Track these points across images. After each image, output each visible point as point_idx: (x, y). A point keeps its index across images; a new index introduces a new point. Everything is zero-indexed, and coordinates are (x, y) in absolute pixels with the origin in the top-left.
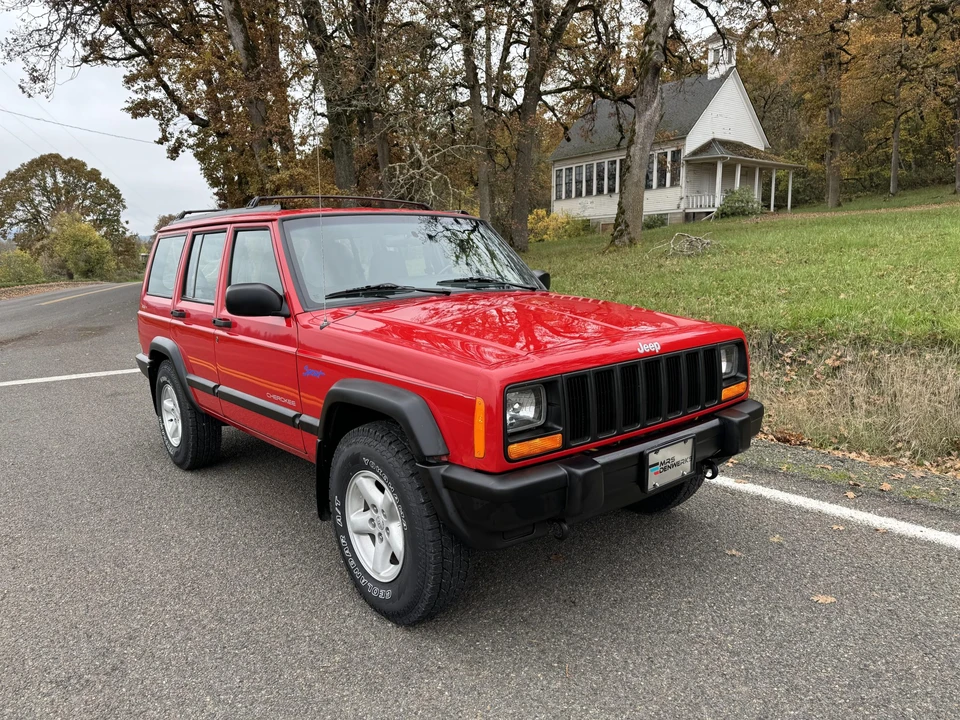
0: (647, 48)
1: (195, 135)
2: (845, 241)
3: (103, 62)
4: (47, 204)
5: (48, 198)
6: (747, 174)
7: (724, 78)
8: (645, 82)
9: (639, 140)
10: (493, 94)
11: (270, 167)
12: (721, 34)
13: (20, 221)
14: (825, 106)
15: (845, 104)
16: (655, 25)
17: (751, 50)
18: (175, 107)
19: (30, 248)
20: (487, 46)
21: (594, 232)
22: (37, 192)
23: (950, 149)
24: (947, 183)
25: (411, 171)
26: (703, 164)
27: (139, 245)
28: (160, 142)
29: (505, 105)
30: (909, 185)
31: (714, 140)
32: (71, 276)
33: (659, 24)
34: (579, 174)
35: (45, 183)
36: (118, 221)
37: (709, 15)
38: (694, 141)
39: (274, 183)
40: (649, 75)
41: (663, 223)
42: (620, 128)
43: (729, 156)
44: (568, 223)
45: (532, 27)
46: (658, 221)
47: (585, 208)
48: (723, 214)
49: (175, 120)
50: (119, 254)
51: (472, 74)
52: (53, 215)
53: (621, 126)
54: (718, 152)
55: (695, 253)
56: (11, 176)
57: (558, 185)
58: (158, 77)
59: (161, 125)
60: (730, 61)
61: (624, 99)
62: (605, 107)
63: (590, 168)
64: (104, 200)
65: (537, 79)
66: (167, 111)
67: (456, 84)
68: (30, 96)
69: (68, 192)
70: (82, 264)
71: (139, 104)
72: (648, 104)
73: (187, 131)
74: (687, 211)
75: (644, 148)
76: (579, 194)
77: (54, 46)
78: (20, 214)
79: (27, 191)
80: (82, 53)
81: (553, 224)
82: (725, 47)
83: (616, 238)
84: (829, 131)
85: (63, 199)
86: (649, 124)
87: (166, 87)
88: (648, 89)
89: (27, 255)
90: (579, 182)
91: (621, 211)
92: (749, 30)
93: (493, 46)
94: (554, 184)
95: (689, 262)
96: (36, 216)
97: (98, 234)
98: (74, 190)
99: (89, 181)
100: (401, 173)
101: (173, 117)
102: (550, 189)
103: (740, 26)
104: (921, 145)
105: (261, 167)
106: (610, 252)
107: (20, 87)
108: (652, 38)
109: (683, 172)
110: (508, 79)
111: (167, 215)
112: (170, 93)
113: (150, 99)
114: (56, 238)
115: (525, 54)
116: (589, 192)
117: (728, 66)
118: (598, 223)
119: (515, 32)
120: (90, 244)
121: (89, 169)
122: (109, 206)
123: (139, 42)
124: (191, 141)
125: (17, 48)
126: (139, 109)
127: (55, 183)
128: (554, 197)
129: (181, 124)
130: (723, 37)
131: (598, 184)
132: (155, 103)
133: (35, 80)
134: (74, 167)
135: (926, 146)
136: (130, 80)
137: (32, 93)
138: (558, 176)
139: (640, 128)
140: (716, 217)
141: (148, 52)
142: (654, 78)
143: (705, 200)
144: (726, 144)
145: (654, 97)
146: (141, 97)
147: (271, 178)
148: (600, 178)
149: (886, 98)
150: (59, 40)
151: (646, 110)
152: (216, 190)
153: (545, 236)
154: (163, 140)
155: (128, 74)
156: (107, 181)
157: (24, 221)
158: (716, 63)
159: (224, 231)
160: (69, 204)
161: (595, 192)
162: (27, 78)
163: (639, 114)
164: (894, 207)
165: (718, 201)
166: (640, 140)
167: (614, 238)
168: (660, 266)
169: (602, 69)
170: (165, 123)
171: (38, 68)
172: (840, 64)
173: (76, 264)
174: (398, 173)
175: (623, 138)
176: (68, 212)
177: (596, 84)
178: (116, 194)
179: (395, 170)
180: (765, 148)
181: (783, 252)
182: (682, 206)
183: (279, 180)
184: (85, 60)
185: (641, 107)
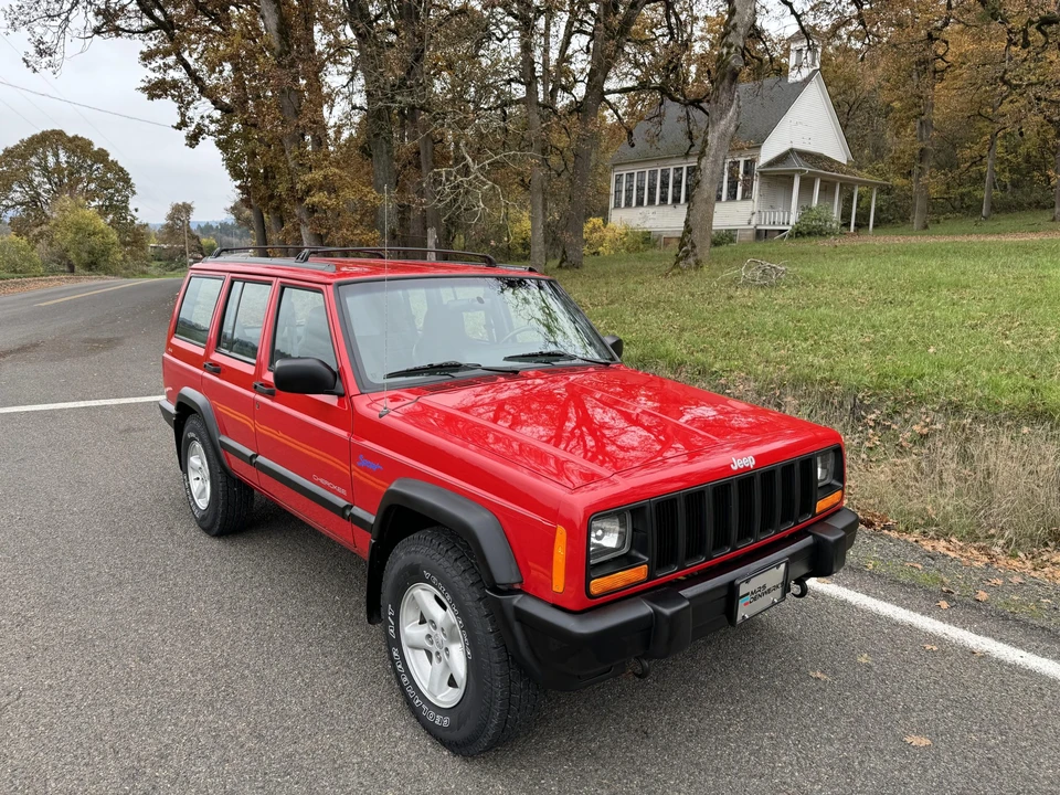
0: (725, 51)
1: (217, 121)
2: (934, 279)
3: (118, 35)
4: (48, 186)
5: (49, 180)
6: (827, 189)
7: (806, 81)
8: (721, 88)
9: (711, 151)
10: (550, 87)
11: (301, 165)
12: (806, 32)
13: (17, 204)
14: (915, 117)
15: (937, 116)
16: (735, 25)
17: (837, 49)
18: (196, 89)
19: (27, 234)
20: (546, 35)
21: (654, 246)
22: (37, 172)
23: (1051, 173)
24: (1045, 208)
25: (460, 179)
26: (778, 177)
27: (148, 235)
28: (179, 127)
29: (563, 101)
30: (1002, 208)
31: (792, 150)
32: (72, 270)
33: (739, 24)
34: (641, 180)
35: (46, 161)
36: (126, 208)
37: (793, 12)
38: (769, 151)
39: (305, 183)
40: (726, 81)
41: (732, 240)
42: (690, 135)
43: (808, 169)
44: (626, 234)
45: (598, 20)
46: (726, 238)
47: (645, 218)
48: (798, 233)
49: (196, 103)
50: (125, 244)
51: (529, 69)
52: (54, 199)
53: (691, 133)
54: (796, 164)
55: (768, 283)
56: (8, 152)
57: (618, 192)
58: (179, 55)
59: (180, 108)
60: (813, 64)
61: (696, 103)
62: (673, 110)
63: (653, 173)
64: (111, 184)
65: (600, 76)
66: (188, 93)
67: (512, 80)
68: (35, 70)
69: (71, 174)
70: (85, 255)
71: (156, 83)
72: (723, 112)
73: (209, 117)
74: (759, 228)
75: (716, 161)
76: (640, 203)
77: (63, 17)
78: (17, 196)
79: (25, 170)
80: (95, 22)
81: (609, 235)
82: (809, 49)
83: (681, 259)
84: (919, 145)
85: (65, 181)
86: (724, 135)
87: (187, 66)
88: (724, 98)
89: (24, 241)
90: (641, 189)
91: (688, 229)
92: (836, 27)
94: (612, 191)
95: (762, 294)
96: (35, 199)
97: (102, 223)
98: (78, 172)
99: (95, 162)
100: (447, 180)
101: (193, 100)
102: (608, 195)
103: (825, 23)
104: (1019, 164)
105: (292, 164)
106: (674, 275)
107: (25, 61)
108: (730, 40)
109: (756, 185)
110: (567, 73)
111: (180, 203)
112: (192, 74)
113: (168, 79)
114: (57, 225)
115: (588, 46)
116: (651, 201)
117: (811, 70)
118: (660, 236)
119: (578, 20)
120: (94, 234)
121: (96, 149)
122: (117, 191)
123: (157, 13)
124: (213, 127)
125: (22, 17)
126: (156, 90)
127: (58, 163)
128: (612, 205)
129: (203, 109)
130: (808, 37)
131: (662, 193)
132: (175, 84)
133: (41, 53)
134: (79, 146)
135: (1024, 165)
136: (147, 57)
137: (37, 68)
138: (618, 181)
139: (713, 138)
140: (790, 236)
141: (167, 26)
142: (731, 84)
143: (779, 216)
144: (804, 155)
145: (730, 106)
146: (159, 76)
147: (302, 178)
148: (664, 185)
149: (983, 112)
150: (70, 10)
151: (721, 118)
152: (238, 183)
153: (600, 249)
154: (182, 125)
155: (145, 50)
156: (115, 163)
157: (22, 204)
158: (799, 66)
159: (270, 283)
160: (72, 187)
161: (657, 202)
162: (32, 51)
163: (711, 123)
164: (987, 234)
165: (794, 219)
166: (712, 153)
167: (679, 259)
168: (730, 298)
169: (672, 67)
170: (184, 106)
171: (45, 40)
172: (935, 72)
173: (78, 255)
174: (444, 179)
175: (692, 145)
176: (71, 196)
177: (666, 83)
178: (124, 178)
179: (441, 175)
180: (848, 161)
181: (865, 286)
182: (753, 223)
183: (312, 180)
184: (97, 31)
185: (715, 116)
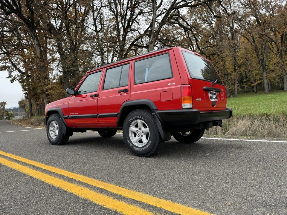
1: (20, 76)
11: (45, 84)
18: (14, 68)
20: (107, 57)
28: (8, 78)
39: (46, 88)
45: (119, 53)
49: (14, 72)
58: (10, 60)
59: (9, 73)
66: (12, 69)
71: (3, 67)
73: (17, 75)
87: (12, 62)
93: (109, 57)
105: (42, 84)
112: (13, 64)
113: (6, 65)
115: (117, 60)
119: (115, 54)
123: (4, 50)
124: (18, 78)
129: (16, 73)
132: (8, 67)
141: (7, 53)
146: (4, 65)
152: (24, 92)
183: (48, 88)
